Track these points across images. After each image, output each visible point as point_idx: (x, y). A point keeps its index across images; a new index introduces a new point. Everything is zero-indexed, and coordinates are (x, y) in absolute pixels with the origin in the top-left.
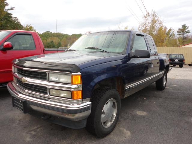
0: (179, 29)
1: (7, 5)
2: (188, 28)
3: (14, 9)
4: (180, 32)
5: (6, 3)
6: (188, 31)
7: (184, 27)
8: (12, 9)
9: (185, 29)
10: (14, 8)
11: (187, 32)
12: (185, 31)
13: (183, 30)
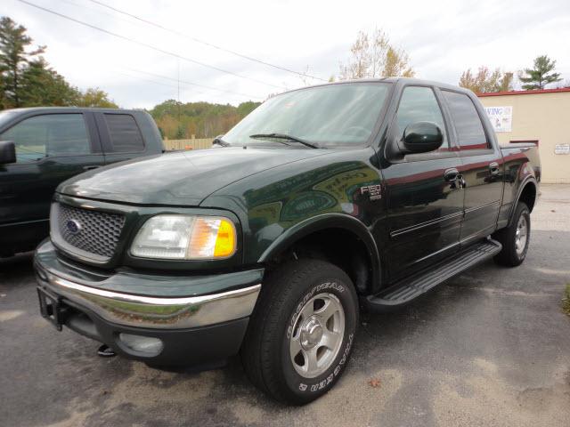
0: (528, 72)
1: (27, 41)
2: (551, 67)
3: (45, 50)
4: (529, 80)
5: (25, 36)
6: (555, 75)
7: (543, 63)
8: (40, 51)
9: (545, 71)
10: (45, 47)
11: (549, 80)
12: (544, 76)
13: (540, 74)
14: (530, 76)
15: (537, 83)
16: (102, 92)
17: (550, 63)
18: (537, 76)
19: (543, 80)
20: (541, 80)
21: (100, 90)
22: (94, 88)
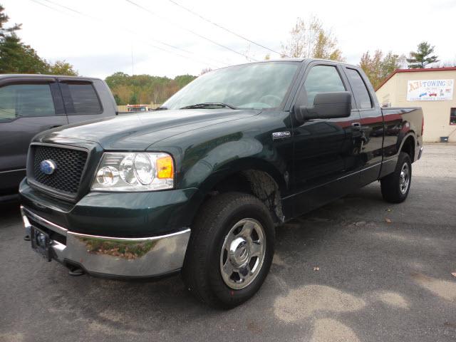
0: (413, 54)
1: (5, 19)
2: (431, 51)
3: (21, 27)
4: (414, 61)
5: (3, 14)
6: (433, 57)
7: (424, 47)
8: (16, 28)
9: (426, 54)
10: (21, 25)
11: (430, 61)
12: (425, 58)
13: (422, 56)
14: (414, 58)
15: (420, 63)
16: (68, 64)
17: (431, 48)
18: (420, 58)
19: (424, 61)
20: (423, 61)
21: (66, 62)
22: (61, 61)
